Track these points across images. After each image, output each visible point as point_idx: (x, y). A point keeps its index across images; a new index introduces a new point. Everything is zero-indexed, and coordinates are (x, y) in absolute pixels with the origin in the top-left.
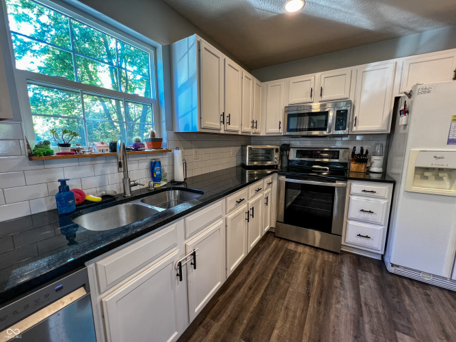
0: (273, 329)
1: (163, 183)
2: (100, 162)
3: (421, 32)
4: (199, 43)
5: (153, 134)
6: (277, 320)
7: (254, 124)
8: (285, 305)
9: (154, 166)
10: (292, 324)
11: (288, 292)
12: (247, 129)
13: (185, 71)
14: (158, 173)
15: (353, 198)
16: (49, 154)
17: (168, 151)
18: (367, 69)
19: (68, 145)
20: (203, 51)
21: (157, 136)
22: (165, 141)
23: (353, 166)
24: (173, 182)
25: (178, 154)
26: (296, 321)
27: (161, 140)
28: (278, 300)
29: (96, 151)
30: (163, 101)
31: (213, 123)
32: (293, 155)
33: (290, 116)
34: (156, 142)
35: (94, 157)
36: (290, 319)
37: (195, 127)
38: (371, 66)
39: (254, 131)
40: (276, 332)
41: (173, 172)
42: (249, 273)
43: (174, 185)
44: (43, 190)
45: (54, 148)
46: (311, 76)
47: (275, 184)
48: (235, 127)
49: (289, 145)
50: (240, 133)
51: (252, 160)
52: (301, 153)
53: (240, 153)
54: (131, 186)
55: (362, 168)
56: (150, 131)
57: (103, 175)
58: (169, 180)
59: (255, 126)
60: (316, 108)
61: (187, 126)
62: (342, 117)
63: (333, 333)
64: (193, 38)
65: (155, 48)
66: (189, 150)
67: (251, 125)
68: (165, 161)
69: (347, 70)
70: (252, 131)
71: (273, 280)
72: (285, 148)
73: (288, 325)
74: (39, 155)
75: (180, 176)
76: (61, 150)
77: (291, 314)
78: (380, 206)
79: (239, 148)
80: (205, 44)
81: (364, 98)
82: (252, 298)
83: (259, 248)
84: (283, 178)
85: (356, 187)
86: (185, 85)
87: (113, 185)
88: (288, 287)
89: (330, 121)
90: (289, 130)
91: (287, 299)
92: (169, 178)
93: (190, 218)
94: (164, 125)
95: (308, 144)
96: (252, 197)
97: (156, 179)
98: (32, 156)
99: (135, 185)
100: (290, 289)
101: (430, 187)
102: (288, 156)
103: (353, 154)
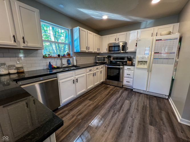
1: (70, 65)
2: (56, 59)
3: (147, 21)
4: (79, 29)
5: (68, 52)
9: (68, 61)
12: (96, 51)
13: (76, 36)
14: (69, 62)
15: (125, 71)
16: (46, 56)
17: (72, 57)
18: (130, 33)
19: (50, 55)
20: (81, 30)
21: (69, 53)
22: (71, 54)
23: (128, 62)
24: (73, 65)
25: (74, 58)
27: (70, 54)
29: (55, 56)
30: (71, 44)
31: (84, 49)
32: (112, 59)
33: (110, 47)
34: (69, 54)
35: (55, 58)
37: (79, 51)
39: (98, 51)
41: (73, 63)
42: (94, 90)
43: (73, 66)
44: (45, 64)
45: (47, 55)
46: (115, 34)
47: (104, 67)
48: (91, 50)
49: (110, 56)
50: (93, 52)
52: (114, 59)
54: (63, 65)
55: (130, 62)
56: (67, 52)
57: (57, 62)
58: (72, 65)
59: (98, 50)
61: (77, 50)
64: (78, 27)
65: (68, 30)
66: (78, 57)
67: (97, 49)
68: (71, 60)
69: (125, 33)
70: (98, 52)
71: (100, 92)
72: (109, 57)
74: (45, 57)
75: (75, 64)
76: (48, 56)
78: (131, 73)
79: (95, 57)
80: (81, 28)
81: (130, 41)
84: (107, 66)
85: (126, 67)
86: (76, 39)
87: (59, 65)
88: (103, 93)
89: (120, 48)
90: (109, 51)
91: (102, 95)
92: (72, 64)
93: (76, 71)
94: (71, 50)
95: (115, 55)
96: (95, 70)
97: (69, 64)
98: (44, 57)
99: (64, 65)
101: (142, 66)
102: (110, 59)
103: (128, 58)
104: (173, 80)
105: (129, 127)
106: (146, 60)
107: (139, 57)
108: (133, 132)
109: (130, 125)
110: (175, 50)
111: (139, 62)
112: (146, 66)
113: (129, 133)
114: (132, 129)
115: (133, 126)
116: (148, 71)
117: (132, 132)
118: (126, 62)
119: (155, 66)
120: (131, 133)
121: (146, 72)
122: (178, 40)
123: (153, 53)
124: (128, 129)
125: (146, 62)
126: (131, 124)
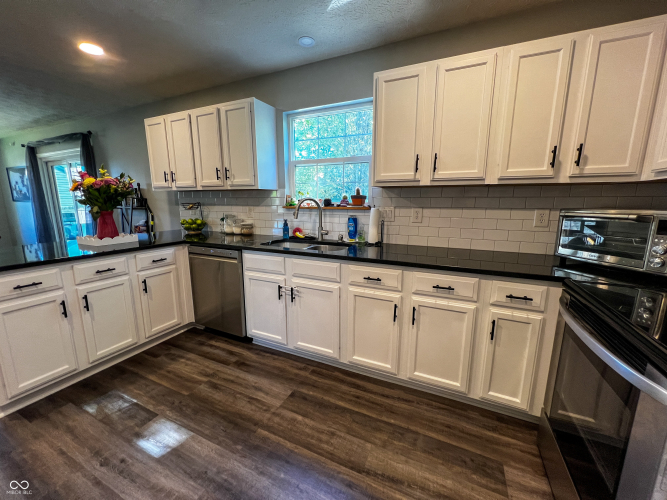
0: (304, 416)
6: (313, 420)
8: (338, 433)
10: (308, 435)
11: (362, 442)
26: (314, 441)
28: (345, 426)
36: (316, 434)
40: (300, 418)
63: (298, 486)
71: (382, 425)
73: (307, 430)
77: (324, 437)
82: (342, 399)
83: (465, 410)
88: (374, 444)
91: (348, 437)
100: (369, 445)
105: (128, 459)
108: (103, 469)
109: (133, 465)
113: (107, 454)
114: (114, 467)
115: (121, 472)
117: (105, 463)
120: (106, 459)
124: (123, 456)
126: (133, 468)
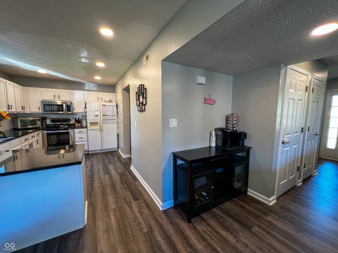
3: (90, 85)
7: (23, 108)
12: (20, 110)
23: (76, 124)
32: (48, 122)
33: (44, 105)
38: (76, 91)
39: (23, 111)
46: (54, 90)
47: (41, 135)
48: (14, 110)
49: (46, 117)
51: (22, 126)
52: (52, 121)
53: (11, 123)
55: (80, 125)
60: (59, 103)
62: (69, 108)
67: (21, 108)
72: (44, 119)
78: (84, 135)
81: (76, 101)
84: (45, 132)
85: (77, 131)
89: (64, 108)
90: (45, 111)
93: (12, 142)
95: (54, 117)
96: (23, 143)
101: (94, 127)
102: (46, 123)
103: (75, 120)
104: (118, 135)
106: (97, 122)
107: (90, 119)
110: (116, 114)
111: (91, 123)
112: (97, 127)
116: (101, 131)
118: (74, 124)
119: (105, 126)
121: (99, 132)
122: (115, 107)
123: (102, 115)
125: (97, 123)
